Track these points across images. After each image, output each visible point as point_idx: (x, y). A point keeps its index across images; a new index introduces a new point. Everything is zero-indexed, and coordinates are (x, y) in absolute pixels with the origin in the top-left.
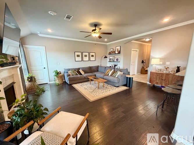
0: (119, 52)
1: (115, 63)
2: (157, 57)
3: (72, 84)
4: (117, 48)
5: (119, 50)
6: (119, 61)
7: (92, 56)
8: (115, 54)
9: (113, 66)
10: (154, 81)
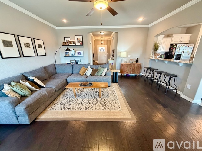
0: (82, 44)
1: (77, 59)
2: (123, 51)
3: (36, 119)
4: (77, 37)
5: (81, 41)
6: (82, 55)
7: (40, 46)
8: (75, 45)
9: (73, 62)
10: (125, 71)
